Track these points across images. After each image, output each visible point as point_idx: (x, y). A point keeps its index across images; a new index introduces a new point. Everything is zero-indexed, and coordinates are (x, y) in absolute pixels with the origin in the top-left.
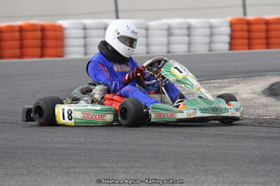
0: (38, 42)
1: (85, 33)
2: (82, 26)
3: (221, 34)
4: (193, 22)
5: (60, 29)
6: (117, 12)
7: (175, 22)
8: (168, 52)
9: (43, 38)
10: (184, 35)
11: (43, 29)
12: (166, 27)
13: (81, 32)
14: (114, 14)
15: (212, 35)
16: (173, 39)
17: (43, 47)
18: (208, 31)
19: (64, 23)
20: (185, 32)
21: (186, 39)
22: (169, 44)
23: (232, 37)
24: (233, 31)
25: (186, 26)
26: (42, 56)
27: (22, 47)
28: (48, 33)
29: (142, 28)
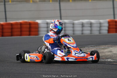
0: (28, 29)
1: (48, 26)
2: (46, 23)
3: (104, 27)
4: (93, 21)
5: (37, 24)
6: (61, 17)
7: (85, 21)
8: (82, 34)
9: (30, 28)
10: (88, 27)
11: (30, 24)
12: (81, 23)
13: (46, 25)
14: (59, 18)
15: (100, 27)
16: (84, 28)
17: (30, 31)
18: (99, 25)
19: (39, 21)
20: (89, 25)
21: (90, 28)
22: (82, 30)
23: (109, 28)
24: (109, 25)
25: (90, 23)
26: (30, 35)
27: (21, 31)
28: (32, 26)
29: (71, 24)
